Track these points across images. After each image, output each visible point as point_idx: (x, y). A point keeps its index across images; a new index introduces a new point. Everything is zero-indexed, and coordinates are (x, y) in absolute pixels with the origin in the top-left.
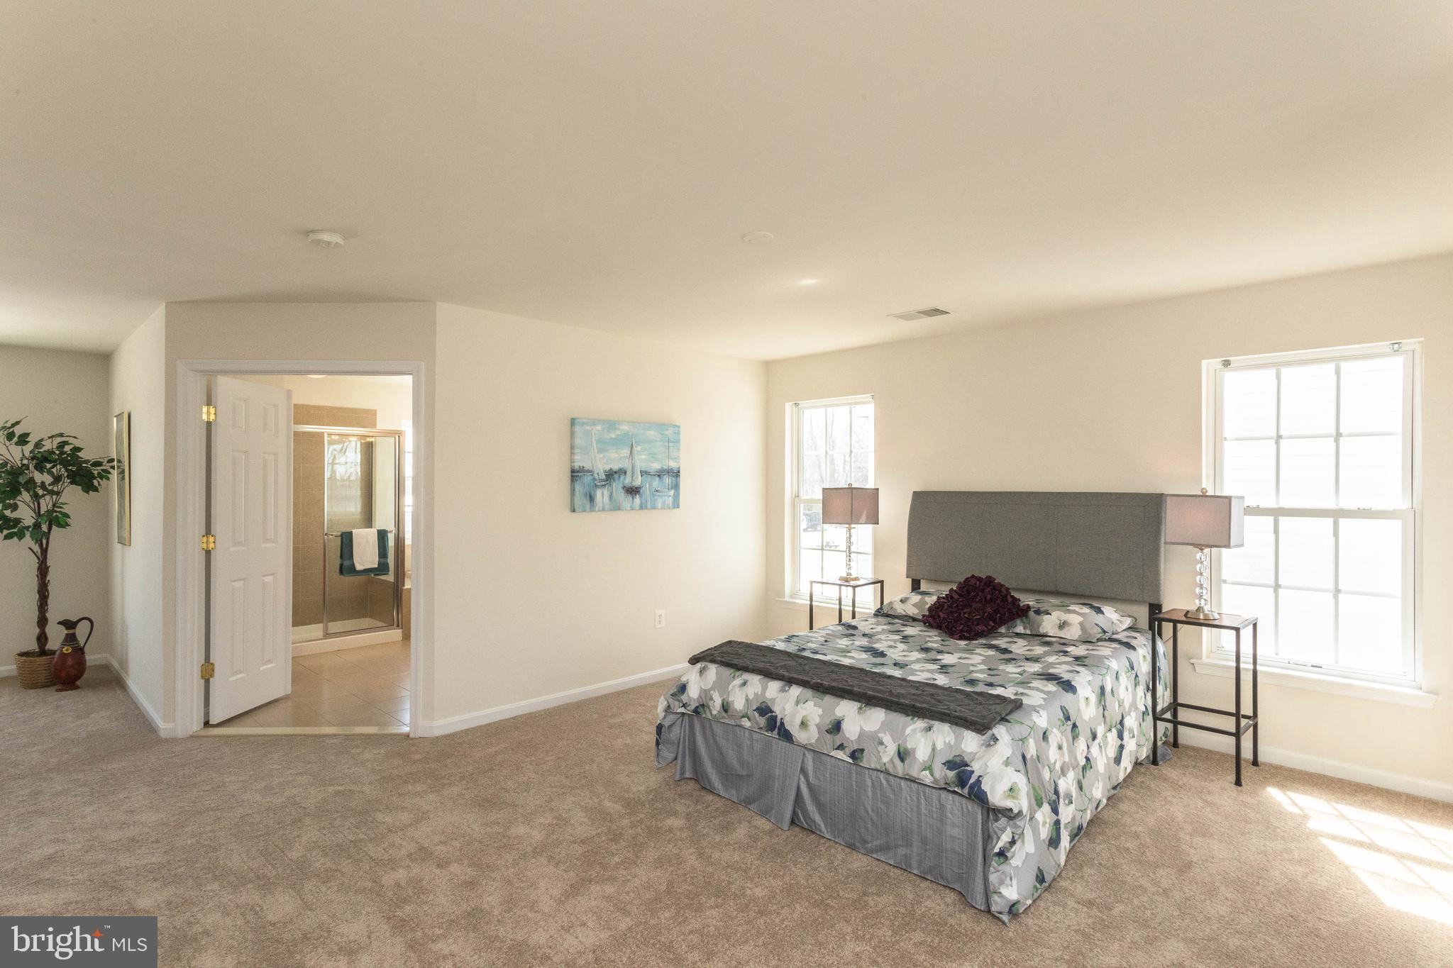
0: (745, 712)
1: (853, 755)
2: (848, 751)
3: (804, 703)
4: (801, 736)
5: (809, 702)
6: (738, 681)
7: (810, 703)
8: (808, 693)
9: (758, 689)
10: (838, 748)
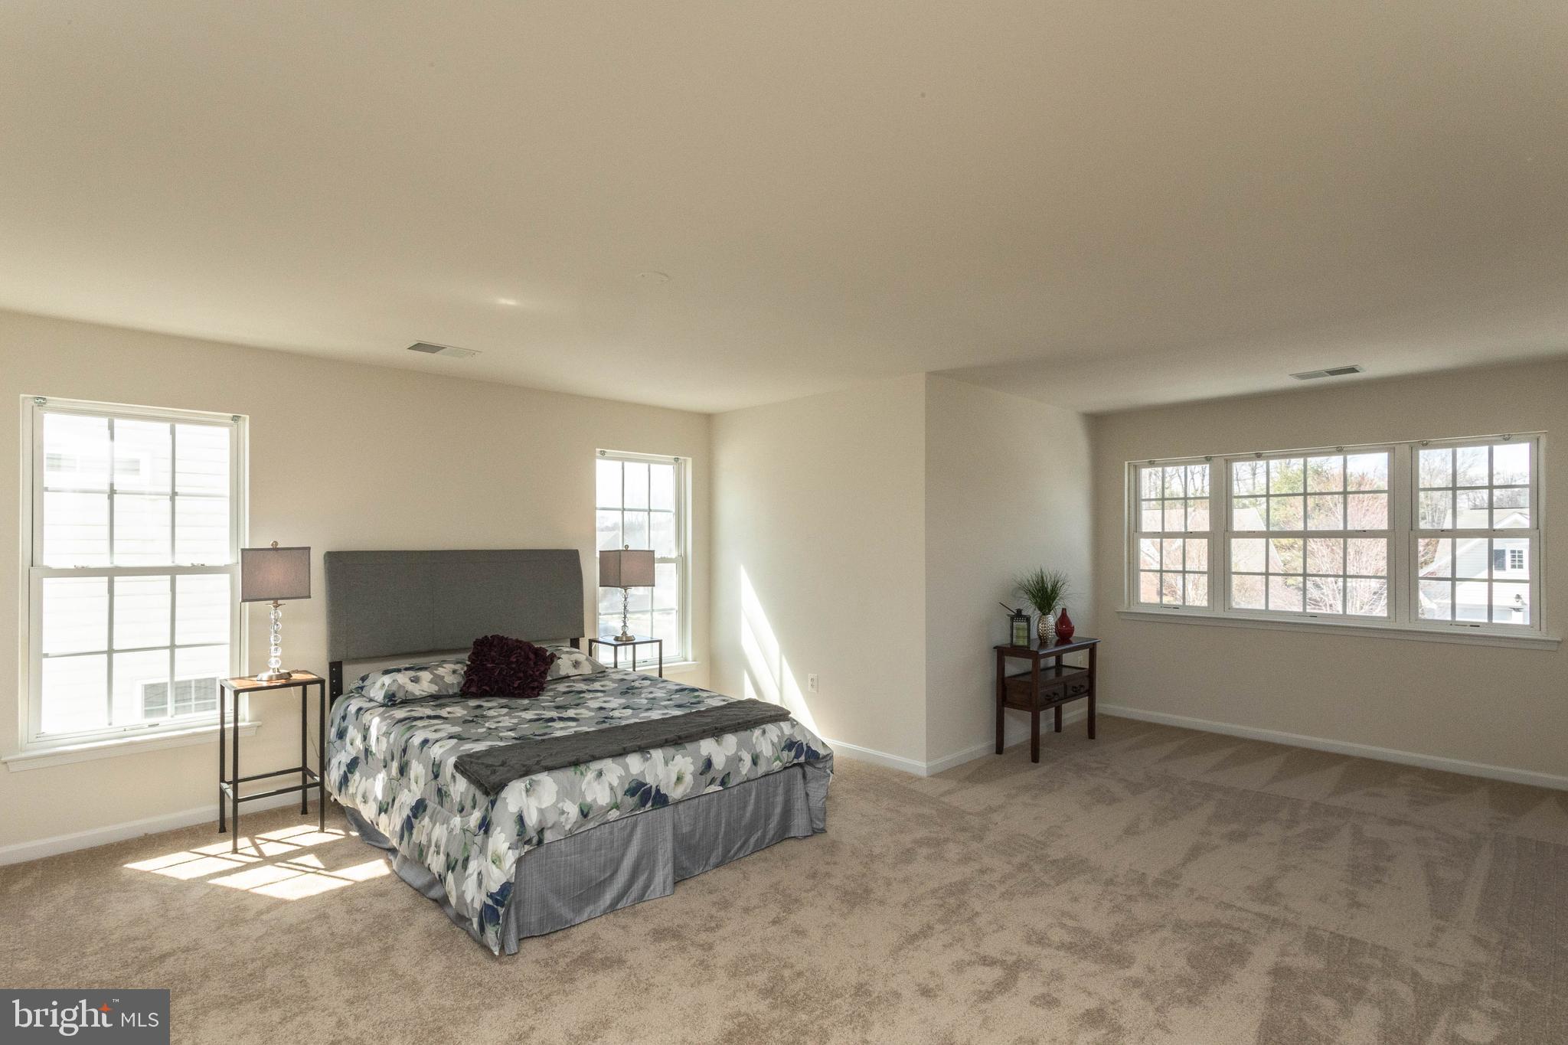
0: (613, 801)
1: (723, 783)
2: (718, 781)
3: (673, 760)
4: (675, 793)
5: (676, 757)
6: (590, 775)
7: (678, 758)
8: (670, 751)
9: (620, 771)
10: (710, 784)
